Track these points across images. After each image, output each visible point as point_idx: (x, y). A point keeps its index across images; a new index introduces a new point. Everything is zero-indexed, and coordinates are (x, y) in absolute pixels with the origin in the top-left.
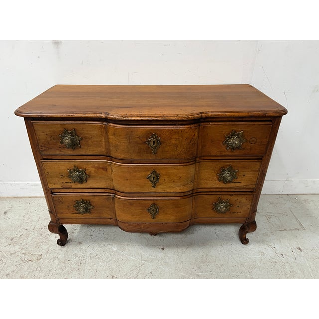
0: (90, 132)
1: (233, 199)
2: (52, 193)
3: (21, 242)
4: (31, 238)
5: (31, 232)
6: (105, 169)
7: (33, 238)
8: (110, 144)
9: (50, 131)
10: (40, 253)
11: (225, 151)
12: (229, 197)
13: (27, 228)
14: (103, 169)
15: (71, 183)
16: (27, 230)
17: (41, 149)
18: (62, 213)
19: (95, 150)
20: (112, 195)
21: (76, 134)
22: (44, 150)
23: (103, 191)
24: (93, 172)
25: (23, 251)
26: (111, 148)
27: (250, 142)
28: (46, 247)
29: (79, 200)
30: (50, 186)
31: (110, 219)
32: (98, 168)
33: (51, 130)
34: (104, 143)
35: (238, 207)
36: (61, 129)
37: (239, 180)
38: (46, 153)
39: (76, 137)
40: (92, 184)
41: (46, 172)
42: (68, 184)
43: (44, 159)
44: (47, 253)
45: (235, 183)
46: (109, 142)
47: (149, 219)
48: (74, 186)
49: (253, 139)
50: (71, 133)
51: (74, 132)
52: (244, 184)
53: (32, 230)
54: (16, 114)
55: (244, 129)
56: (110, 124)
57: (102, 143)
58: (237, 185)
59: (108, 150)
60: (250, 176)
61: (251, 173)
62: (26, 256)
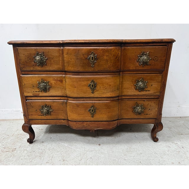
0: (52, 54)
1: (146, 103)
2: (26, 100)
3: (3, 142)
4: (10, 140)
5: (11, 137)
6: (61, 81)
8: (65, 61)
9: (28, 54)
10: (15, 148)
11: (138, 67)
12: (143, 102)
14: (60, 81)
15: (39, 92)
16: (8, 135)
17: (21, 67)
18: (32, 115)
19: (55, 67)
20: (65, 101)
21: (44, 56)
22: (24, 67)
23: (59, 98)
24: (53, 83)
25: (3, 147)
26: (65, 64)
27: (154, 60)
28: (20, 144)
29: (43, 105)
30: (26, 94)
31: (64, 120)
32: (57, 80)
34: (61, 62)
35: (149, 109)
36: (35, 52)
37: (148, 89)
38: (24, 69)
39: (44, 58)
40: (52, 92)
41: (23, 84)
42: (37, 93)
43: (23, 74)
44: (20, 147)
45: (146, 91)
46: (64, 61)
47: (90, 118)
48: (41, 94)
49: (156, 58)
50: (40, 55)
51: (43, 54)
52: (152, 92)
53: (11, 135)
54: (8, 43)
55: (149, 51)
56: (65, 47)
57: (60, 62)
58: (147, 93)
59: (63, 66)
60: (155, 85)
61: (156, 83)
62: (5, 149)
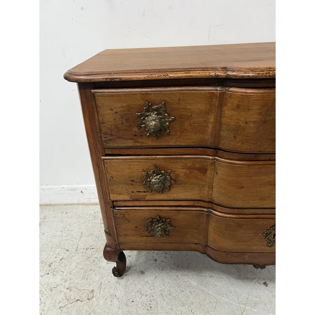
0: (189, 107)
2: (114, 207)
3: (63, 270)
4: (75, 264)
5: (74, 255)
6: (204, 170)
7: (78, 264)
9: (122, 107)
10: (91, 288)
13: (67, 248)
14: (199, 169)
15: (145, 192)
16: (68, 250)
17: (104, 139)
18: (126, 235)
19: (193, 138)
20: (205, 210)
21: (165, 112)
22: (110, 140)
23: (191, 203)
24: (182, 175)
25: (67, 285)
28: (97, 278)
29: (153, 217)
30: (113, 197)
31: (196, 244)
32: (191, 169)
33: (124, 105)
34: (210, 126)
36: (141, 102)
38: (111, 144)
39: (164, 118)
40: (178, 193)
41: (109, 176)
42: (141, 194)
43: (106, 155)
44: (100, 287)
46: (221, 123)
48: (149, 196)
50: (157, 109)
51: (163, 110)
53: (74, 250)
54: (66, 78)
56: (231, 89)
57: (206, 126)
59: (217, 136)
62: (72, 293)
